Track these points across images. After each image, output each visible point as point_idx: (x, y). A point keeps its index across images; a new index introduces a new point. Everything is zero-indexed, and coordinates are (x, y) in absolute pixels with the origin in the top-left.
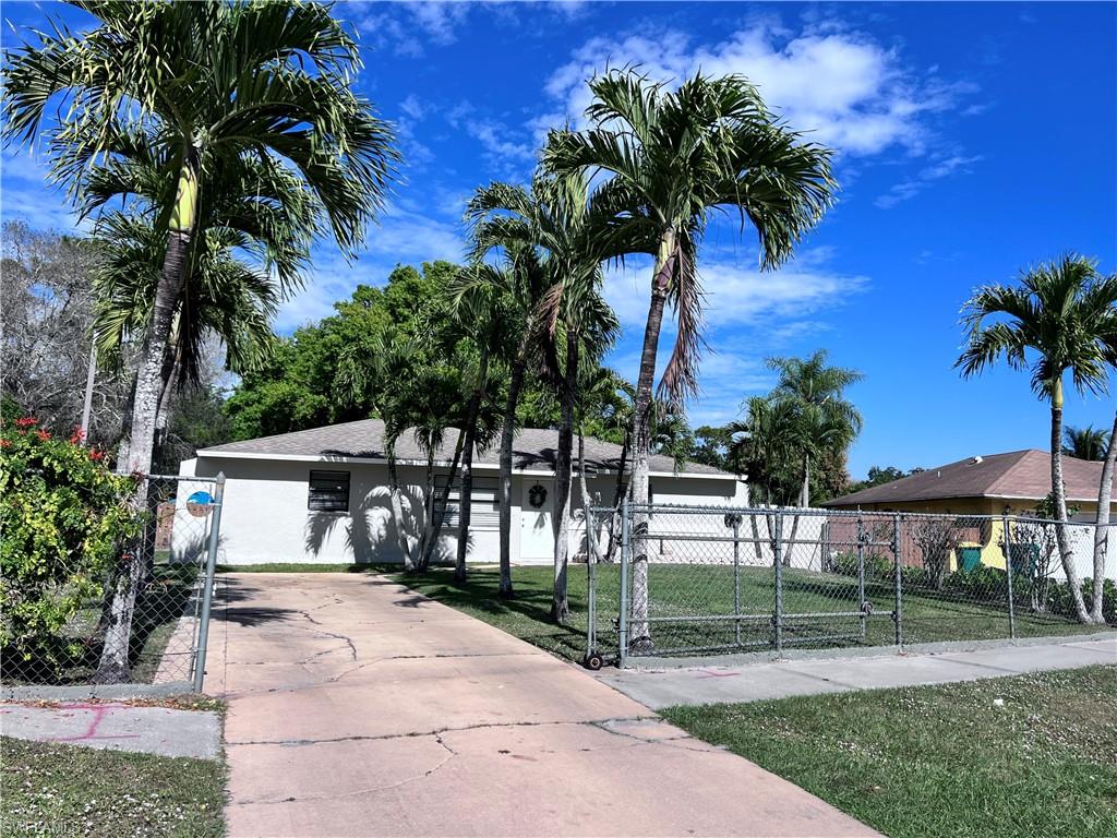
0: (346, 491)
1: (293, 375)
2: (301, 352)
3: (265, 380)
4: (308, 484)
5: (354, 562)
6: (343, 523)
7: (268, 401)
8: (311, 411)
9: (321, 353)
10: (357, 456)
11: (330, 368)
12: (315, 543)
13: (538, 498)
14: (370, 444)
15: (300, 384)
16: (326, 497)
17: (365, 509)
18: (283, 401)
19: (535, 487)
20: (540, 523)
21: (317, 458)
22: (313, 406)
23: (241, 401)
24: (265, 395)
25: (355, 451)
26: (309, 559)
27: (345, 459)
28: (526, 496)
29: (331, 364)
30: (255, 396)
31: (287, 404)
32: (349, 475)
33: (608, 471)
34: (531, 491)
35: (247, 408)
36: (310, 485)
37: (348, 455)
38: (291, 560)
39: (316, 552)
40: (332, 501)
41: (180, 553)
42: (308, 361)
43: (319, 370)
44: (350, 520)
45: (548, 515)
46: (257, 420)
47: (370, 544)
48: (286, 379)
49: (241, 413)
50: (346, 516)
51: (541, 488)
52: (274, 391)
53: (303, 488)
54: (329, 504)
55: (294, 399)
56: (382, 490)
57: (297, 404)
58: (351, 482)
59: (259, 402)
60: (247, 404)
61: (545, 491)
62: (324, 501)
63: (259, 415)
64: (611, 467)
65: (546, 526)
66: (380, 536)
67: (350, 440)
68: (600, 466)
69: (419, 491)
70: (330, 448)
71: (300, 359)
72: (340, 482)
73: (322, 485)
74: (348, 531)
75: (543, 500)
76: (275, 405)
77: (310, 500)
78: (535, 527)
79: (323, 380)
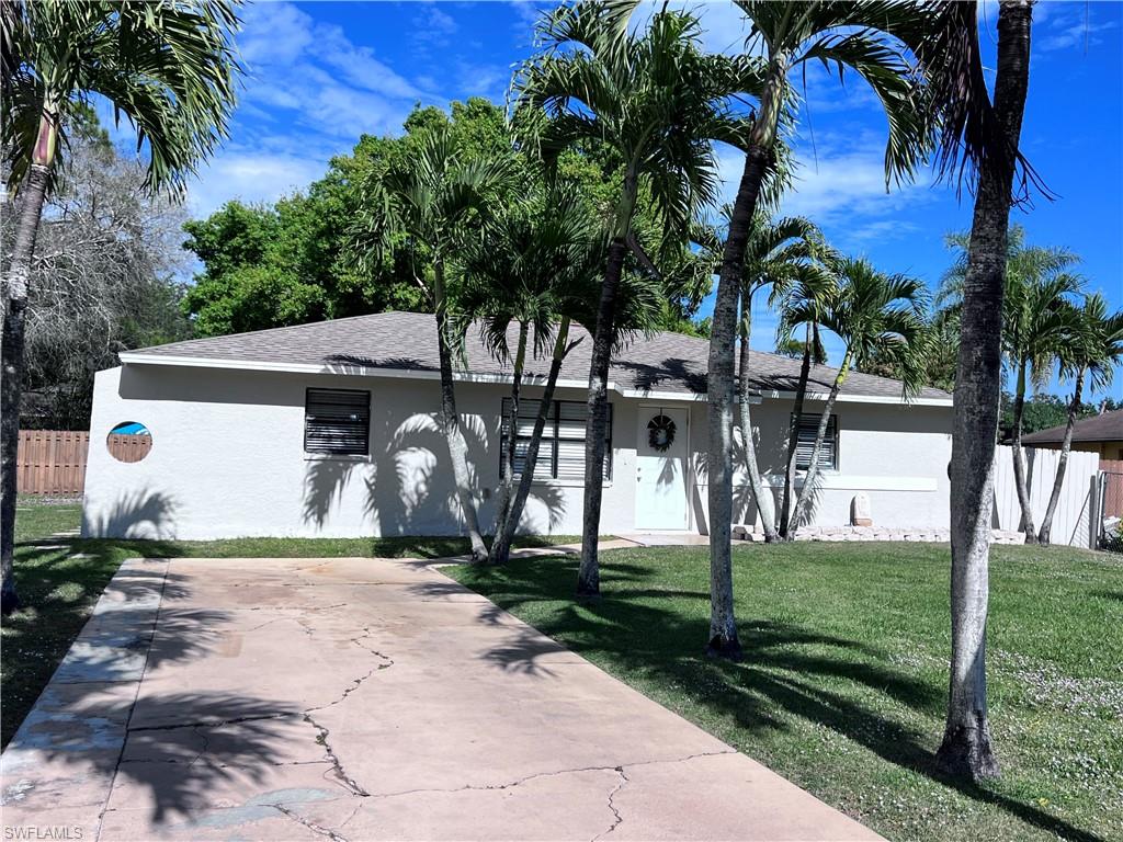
0: (365, 423)
1: (274, 256)
2: (285, 227)
3: (237, 265)
4: (304, 409)
5: (378, 535)
6: (361, 474)
7: (241, 293)
8: (302, 308)
9: (315, 224)
10: (382, 366)
11: (327, 246)
12: (319, 506)
13: (662, 436)
14: (400, 348)
15: (284, 269)
16: (334, 432)
17: (394, 451)
18: (261, 294)
19: (657, 419)
20: (667, 476)
21: (316, 369)
22: (303, 301)
23: (205, 294)
24: (236, 284)
25: (379, 358)
26: (310, 531)
27: (363, 371)
28: (644, 433)
29: (328, 240)
30: (224, 288)
31: (267, 298)
32: (368, 396)
33: (776, 394)
34: (651, 425)
35: (212, 303)
36: (307, 412)
37: (369, 364)
38: (278, 533)
39: (320, 520)
40: (343, 438)
41: (101, 522)
42: (294, 237)
43: (312, 250)
44: (372, 468)
45: (677, 462)
46: (226, 320)
47: (404, 507)
48: (265, 263)
49: (204, 309)
50: (366, 461)
51: (667, 419)
52: (247, 279)
53: (294, 418)
54: (338, 444)
55: (277, 289)
56: (422, 421)
57: (281, 297)
58: (372, 408)
59: (229, 295)
60: (213, 298)
61: (673, 425)
62: (330, 438)
63: (229, 313)
64: (780, 388)
65: (674, 481)
66: (420, 495)
67: (366, 341)
68: (764, 387)
69: (479, 423)
70: (337, 352)
71: (284, 234)
72: (354, 407)
73: (327, 412)
74: (369, 485)
75: (670, 437)
76: (250, 299)
77: (308, 436)
78: (659, 481)
79: (317, 265)
